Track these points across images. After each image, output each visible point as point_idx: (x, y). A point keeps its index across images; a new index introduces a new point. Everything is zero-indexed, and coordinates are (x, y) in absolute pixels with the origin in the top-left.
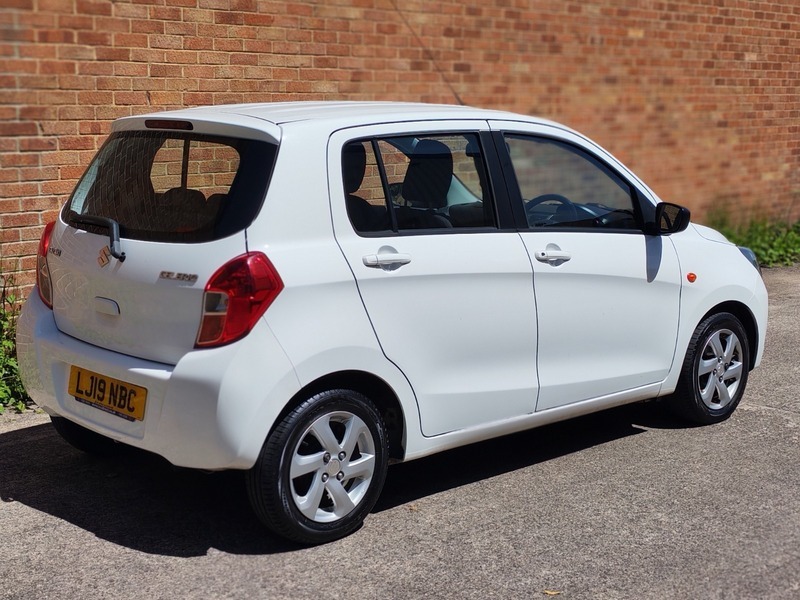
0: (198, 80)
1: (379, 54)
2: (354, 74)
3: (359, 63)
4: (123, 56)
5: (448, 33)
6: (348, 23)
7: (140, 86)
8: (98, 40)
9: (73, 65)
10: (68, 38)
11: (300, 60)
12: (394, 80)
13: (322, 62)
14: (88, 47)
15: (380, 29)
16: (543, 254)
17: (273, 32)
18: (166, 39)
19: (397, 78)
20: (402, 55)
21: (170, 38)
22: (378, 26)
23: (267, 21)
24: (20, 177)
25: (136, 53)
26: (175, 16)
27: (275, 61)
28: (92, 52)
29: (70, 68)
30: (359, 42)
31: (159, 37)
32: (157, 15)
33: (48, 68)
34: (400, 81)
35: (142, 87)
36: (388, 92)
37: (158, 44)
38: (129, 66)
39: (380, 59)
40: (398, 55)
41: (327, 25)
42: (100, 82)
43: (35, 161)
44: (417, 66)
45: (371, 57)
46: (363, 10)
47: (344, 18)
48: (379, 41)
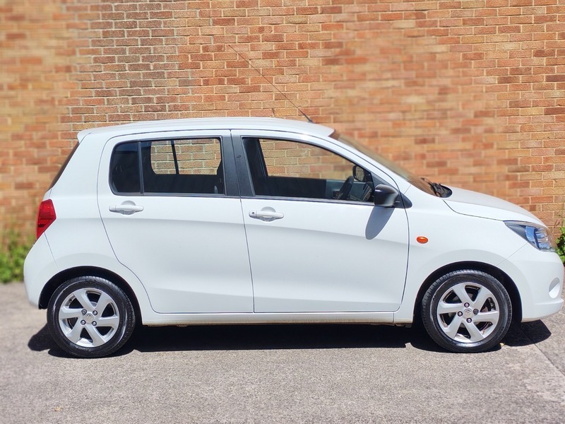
0: (309, 101)
1: (465, 74)
2: (441, 90)
3: (446, 82)
4: (256, 89)
5: (539, 53)
6: (435, 57)
7: (267, 106)
8: (240, 82)
9: (224, 96)
10: (221, 82)
11: (390, 83)
12: (482, 92)
13: (411, 83)
14: (233, 86)
15: (465, 57)
16: (253, 213)
17: (367, 67)
18: (286, 78)
19: (484, 90)
20: (489, 74)
21: (289, 77)
22: (464, 55)
23: (363, 60)
24: (192, 158)
25: (264, 87)
26: (293, 64)
27: (371, 85)
28: (236, 89)
29: (223, 98)
30: (446, 67)
31: (281, 77)
32: (279, 64)
33: (208, 99)
34: (486, 92)
35: (269, 107)
36: (475, 100)
37: (280, 81)
38: (261, 95)
39: (466, 78)
40: (485, 74)
41: (415, 59)
42: (241, 105)
43: (201, 149)
44: (505, 80)
45: (458, 76)
46: (449, 45)
47: (432, 53)
48: (465, 66)
